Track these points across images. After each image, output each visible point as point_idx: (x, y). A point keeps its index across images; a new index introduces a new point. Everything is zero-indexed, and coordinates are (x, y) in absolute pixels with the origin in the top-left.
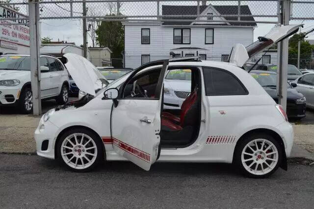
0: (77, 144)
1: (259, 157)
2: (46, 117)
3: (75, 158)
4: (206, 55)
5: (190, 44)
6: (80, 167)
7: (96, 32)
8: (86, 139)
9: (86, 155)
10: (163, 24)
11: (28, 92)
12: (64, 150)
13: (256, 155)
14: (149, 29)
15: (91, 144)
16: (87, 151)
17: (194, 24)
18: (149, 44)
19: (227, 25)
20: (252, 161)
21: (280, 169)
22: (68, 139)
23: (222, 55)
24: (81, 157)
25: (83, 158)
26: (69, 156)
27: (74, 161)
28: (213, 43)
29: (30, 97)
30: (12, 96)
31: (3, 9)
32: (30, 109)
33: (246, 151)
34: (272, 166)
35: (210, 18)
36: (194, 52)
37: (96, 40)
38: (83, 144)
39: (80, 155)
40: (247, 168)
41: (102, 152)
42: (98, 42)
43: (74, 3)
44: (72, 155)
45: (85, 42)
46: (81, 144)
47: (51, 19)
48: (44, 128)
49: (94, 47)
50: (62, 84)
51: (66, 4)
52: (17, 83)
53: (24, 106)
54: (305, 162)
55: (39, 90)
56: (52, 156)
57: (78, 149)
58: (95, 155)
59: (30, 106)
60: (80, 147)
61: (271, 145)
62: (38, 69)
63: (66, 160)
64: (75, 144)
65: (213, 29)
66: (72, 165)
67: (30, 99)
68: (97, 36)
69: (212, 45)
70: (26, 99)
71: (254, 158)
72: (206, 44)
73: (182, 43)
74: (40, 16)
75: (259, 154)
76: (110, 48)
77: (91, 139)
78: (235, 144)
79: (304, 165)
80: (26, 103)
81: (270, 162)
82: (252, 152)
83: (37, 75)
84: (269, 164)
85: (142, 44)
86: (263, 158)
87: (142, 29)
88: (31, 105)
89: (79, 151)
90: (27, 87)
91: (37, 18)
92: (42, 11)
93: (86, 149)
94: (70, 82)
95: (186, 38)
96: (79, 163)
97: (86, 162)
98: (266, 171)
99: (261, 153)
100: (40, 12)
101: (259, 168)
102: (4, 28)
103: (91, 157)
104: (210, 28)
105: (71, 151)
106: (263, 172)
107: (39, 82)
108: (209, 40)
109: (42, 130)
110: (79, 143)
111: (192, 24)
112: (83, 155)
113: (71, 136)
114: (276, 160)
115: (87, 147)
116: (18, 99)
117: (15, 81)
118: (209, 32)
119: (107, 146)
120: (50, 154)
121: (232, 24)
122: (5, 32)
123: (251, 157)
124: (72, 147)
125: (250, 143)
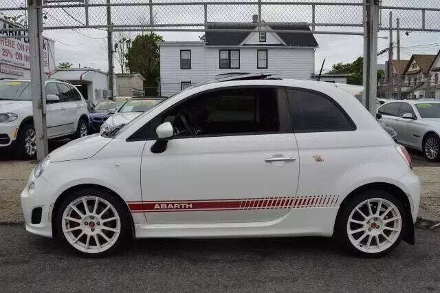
0: (88, 213)
1: (374, 226)
2: (38, 171)
3: (85, 236)
5: (239, 68)
6: (94, 250)
7: (126, 56)
9: (103, 231)
10: (206, 44)
11: (30, 130)
12: (67, 224)
13: (368, 222)
14: (190, 50)
15: (110, 213)
16: (105, 224)
17: (244, 45)
18: (190, 68)
19: (283, 45)
20: (362, 232)
21: (404, 243)
22: (72, 206)
24: (94, 234)
25: (98, 235)
26: (76, 233)
27: (83, 239)
28: (267, 68)
29: (32, 137)
30: (6, 136)
31: (2, 23)
32: (33, 153)
33: (354, 218)
34: (393, 239)
35: (263, 38)
37: (126, 66)
38: (98, 213)
39: (93, 230)
40: (356, 243)
41: (128, 225)
42: (128, 68)
43: (90, 8)
44: (80, 231)
45: (111, 67)
46: (94, 214)
47: (58, 30)
48: (34, 188)
49: (123, 73)
50: (78, 118)
51: (79, 8)
52: (13, 118)
53: (25, 149)
54: (423, 224)
55: (45, 128)
56: (48, 233)
57: (89, 220)
58: (118, 230)
59: (33, 150)
60: (92, 218)
61: (392, 207)
62: (42, 99)
63: (71, 239)
64: (85, 213)
65: (267, 50)
66: (81, 247)
67: (33, 140)
68: (127, 61)
69: (266, 70)
70: (27, 139)
71: (366, 228)
72: (258, 68)
73: (230, 68)
74: (44, 25)
75: (373, 221)
76: (142, 74)
77: (110, 205)
78: (337, 208)
79: (422, 228)
80: (27, 145)
81: (388, 232)
82: (363, 219)
83: (41, 107)
84: (388, 235)
85: (181, 68)
86: (378, 227)
87: (181, 51)
88: (35, 147)
89: (92, 225)
90: (28, 123)
91: (40, 28)
92: (45, 17)
93: (102, 221)
94: (90, 115)
95: (235, 61)
96: (92, 243)
97: (102, 241)
98: (383, 247)
99: (376, 219)
100: (44, 20)
101: (374, 243)
102: (5, 47)
103: (110, 234)
104: (263, 49)
105: (78, 224)
106: (378, 248)
107: (44, 115)
108: (262, 64)
109: (32, 192)
110: (91, 211)
111: (242, 44)
112: (98, 230)
113: (77, 201)
114: (398, 229)
115: (103, 218)
116: (14, 139)
117: (10, 115)
118: (262, 54)
119: (137, 216)
120: (44, 229)
121: (289, 44)
122: (6, 53)
123: (361, 226)
124: (80, 218)
125: (361, 205)
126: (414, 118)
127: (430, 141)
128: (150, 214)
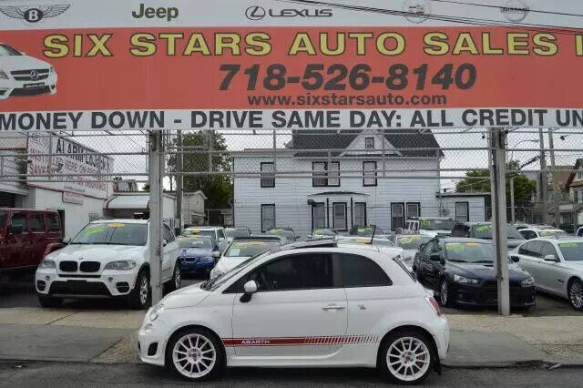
0: (192, 347)
1: (408, 359)
3: (190, 365)
4: (365, 204)
5: (339, 186)
6: (195, 376)
8: (202, 341)
9: (203, 360)
10: (295, 156)
12: (176, 356)
13: (403, 356)
14: (273, 163)
15: (208, 347)
16: (204, 355)
17: (346, 155)
18: (274, 186)
19: (397, 155)
20: (400, 364)
22: (180, 342)
23: (392, 204)
24: (196, 363)
25: (199, 364)
26: (183, 363)
27: (188, 368)
28: (376, 185)
29: (144, 285)
30: (126, 284)
32: (144, 301)
33: (392, 353)
34: (424, 370)
35: (371, 146)
36: (346, 199)
38: (199, 346)
39: (195, 360)
40: (394, 372)
41: (222, 357)
44: (186, 361)
46: (200, 349)
48: (151, 329)
56: (161, 362)
57: (192, 353)
58: (214, 359)
60: (195, 350)
61: (420, 344)
63: (180, 368)
64: (189, 347)
65: (376, 163)
66: (187, 374)
67: (145, 287)
69: (374, 188)
71: (402, 361)
72: (364, 186)
73: (326, 185)
75: (407, 355)
77: (208, 341)
78: (378, 344)
80: (141, 293)
81: (421, 365)
82: (399, 354)
85: (262, 187)
86: (412, 360)
87: (262, 163)
88: (146, 296)
89: (194, 356)
93: (202, 353)
96: (195, 370)
97: (203, 368)
98: (417, 376)
99: (410, 354)
101: (409, 373)
103: (208, 363)
104: (370, 160)
105: (185, 356)
106: (413, 377)
109: (148, 331)
110: (194, 346)
111: (342, 154)
112: (199, 360)
113: (184, 338)
114: (427, 361)
115: (203, 350)
116: (133, 288)
117: (129, 263)
118: (370, 167)
119: (229, 349)
120: (158, 359)
121: (404, 153)
123: (398, 359)
124: (186, 351)
125: (396, 342)
126: (558, 260)
127: (575, 287)
128: (238, 348)
